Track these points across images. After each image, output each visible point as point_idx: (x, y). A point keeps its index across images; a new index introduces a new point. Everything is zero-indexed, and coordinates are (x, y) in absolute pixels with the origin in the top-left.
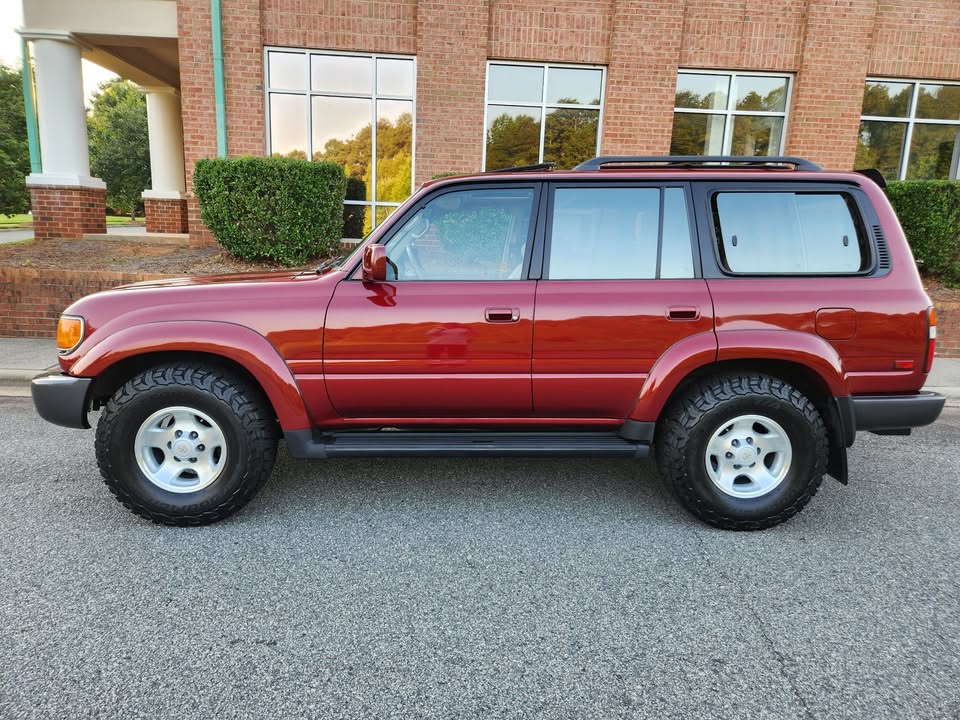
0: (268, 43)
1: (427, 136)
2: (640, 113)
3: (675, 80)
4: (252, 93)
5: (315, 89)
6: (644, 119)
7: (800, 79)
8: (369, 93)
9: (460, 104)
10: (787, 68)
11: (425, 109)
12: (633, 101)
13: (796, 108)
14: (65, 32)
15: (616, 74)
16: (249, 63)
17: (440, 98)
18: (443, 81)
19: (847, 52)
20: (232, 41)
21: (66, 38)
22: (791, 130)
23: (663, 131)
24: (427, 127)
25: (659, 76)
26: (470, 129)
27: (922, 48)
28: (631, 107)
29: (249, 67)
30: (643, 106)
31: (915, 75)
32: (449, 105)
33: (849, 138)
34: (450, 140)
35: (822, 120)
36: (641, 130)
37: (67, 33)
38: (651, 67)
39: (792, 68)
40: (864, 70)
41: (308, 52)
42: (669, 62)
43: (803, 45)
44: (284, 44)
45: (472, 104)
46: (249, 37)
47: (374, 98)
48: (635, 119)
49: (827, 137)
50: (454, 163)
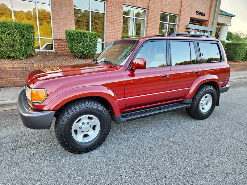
1: (56, 17)
2: (115, 16)
3: (123, 7)
6: (117, 17)
7: (148, 11)
9: (66, 7)
10: (146, 8)
12: (113, 12)
13: (148, 18)
15: (109, 4)
17: (60, 5)
19: (157, 5)
22: (147, 23)
23: (121, 21)
24: (56, 14)
25: (119, 6)
27: (170, 6)
28: (113, 14)
30: (116, 14)
31: (169, 12)
32: (63, 7)
33: (158, 26)
34: (64, 19)
35: (153, 21)
36: (116, 20)
38: (117, 3)
39: (147, 8)
40: (160, 10)
42: (121, 2)
43: (149, 2)
45: (70, 8)
47: (36, 2)
48: (115, 17)
49: (154, 26)
50: (66, 26)
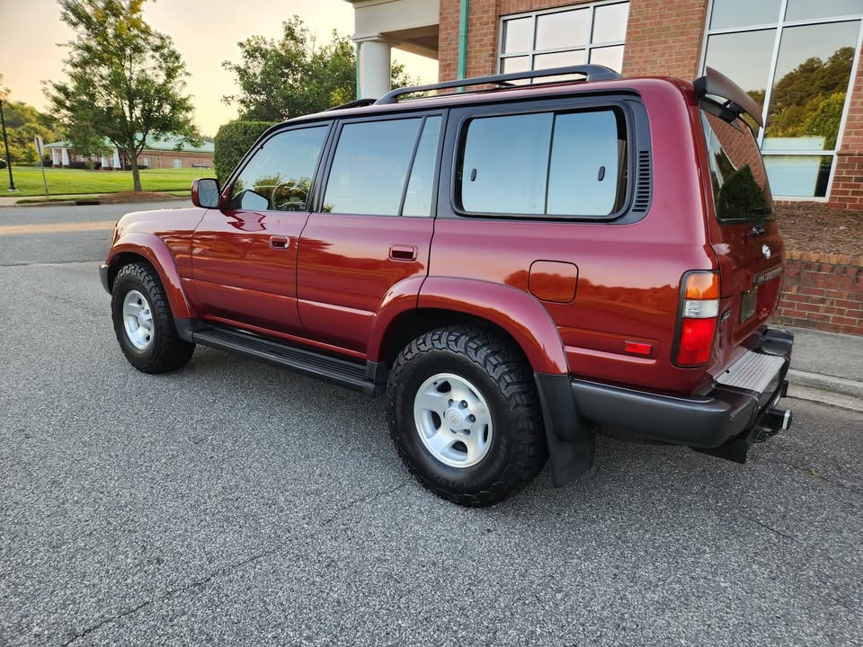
0: (502, 13)
4: (486, 61)
5: (539, 48)
8: (583, 44)
9: (671, 40)
11: (633, 52)
14: (375, 33)
16: (485, 35)
17: (650, 37)
18: (654, 17)
20: (474, 18)
21: (376, 38)
24: (633, 70)
26: (679, 66)
29: (485, 39)
32: (660, 43)
37: (376, 34)
41: (534, 14)
44: (515, 11)
46: (487, 12)
47: (587, 48)
